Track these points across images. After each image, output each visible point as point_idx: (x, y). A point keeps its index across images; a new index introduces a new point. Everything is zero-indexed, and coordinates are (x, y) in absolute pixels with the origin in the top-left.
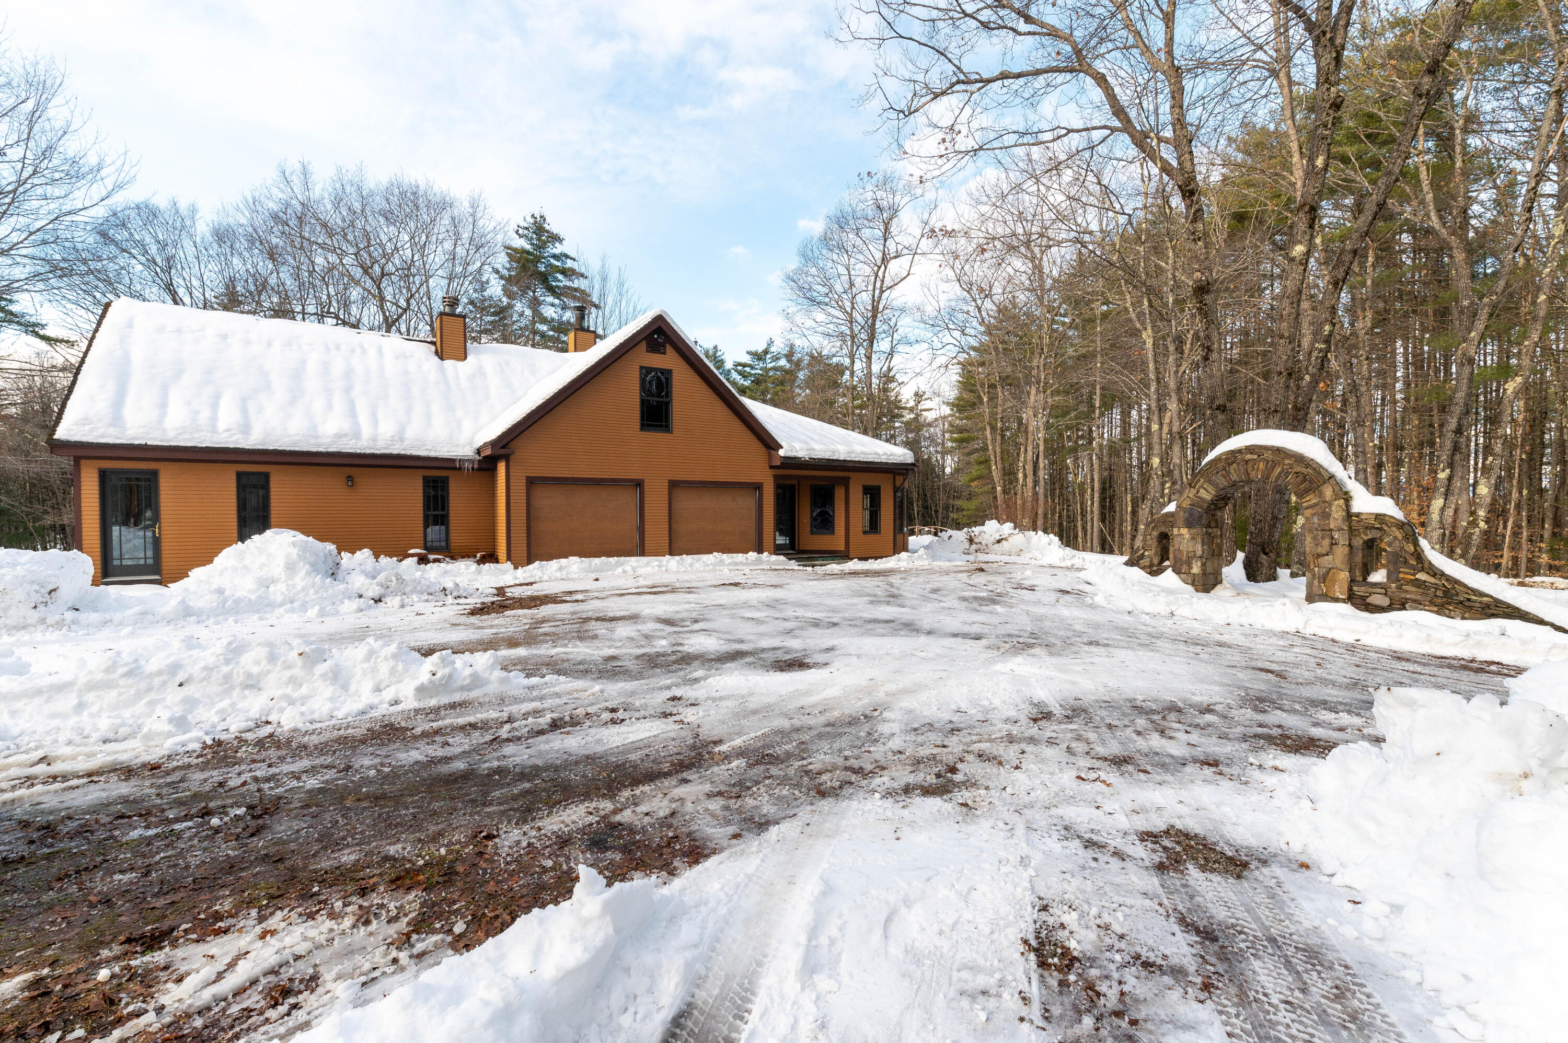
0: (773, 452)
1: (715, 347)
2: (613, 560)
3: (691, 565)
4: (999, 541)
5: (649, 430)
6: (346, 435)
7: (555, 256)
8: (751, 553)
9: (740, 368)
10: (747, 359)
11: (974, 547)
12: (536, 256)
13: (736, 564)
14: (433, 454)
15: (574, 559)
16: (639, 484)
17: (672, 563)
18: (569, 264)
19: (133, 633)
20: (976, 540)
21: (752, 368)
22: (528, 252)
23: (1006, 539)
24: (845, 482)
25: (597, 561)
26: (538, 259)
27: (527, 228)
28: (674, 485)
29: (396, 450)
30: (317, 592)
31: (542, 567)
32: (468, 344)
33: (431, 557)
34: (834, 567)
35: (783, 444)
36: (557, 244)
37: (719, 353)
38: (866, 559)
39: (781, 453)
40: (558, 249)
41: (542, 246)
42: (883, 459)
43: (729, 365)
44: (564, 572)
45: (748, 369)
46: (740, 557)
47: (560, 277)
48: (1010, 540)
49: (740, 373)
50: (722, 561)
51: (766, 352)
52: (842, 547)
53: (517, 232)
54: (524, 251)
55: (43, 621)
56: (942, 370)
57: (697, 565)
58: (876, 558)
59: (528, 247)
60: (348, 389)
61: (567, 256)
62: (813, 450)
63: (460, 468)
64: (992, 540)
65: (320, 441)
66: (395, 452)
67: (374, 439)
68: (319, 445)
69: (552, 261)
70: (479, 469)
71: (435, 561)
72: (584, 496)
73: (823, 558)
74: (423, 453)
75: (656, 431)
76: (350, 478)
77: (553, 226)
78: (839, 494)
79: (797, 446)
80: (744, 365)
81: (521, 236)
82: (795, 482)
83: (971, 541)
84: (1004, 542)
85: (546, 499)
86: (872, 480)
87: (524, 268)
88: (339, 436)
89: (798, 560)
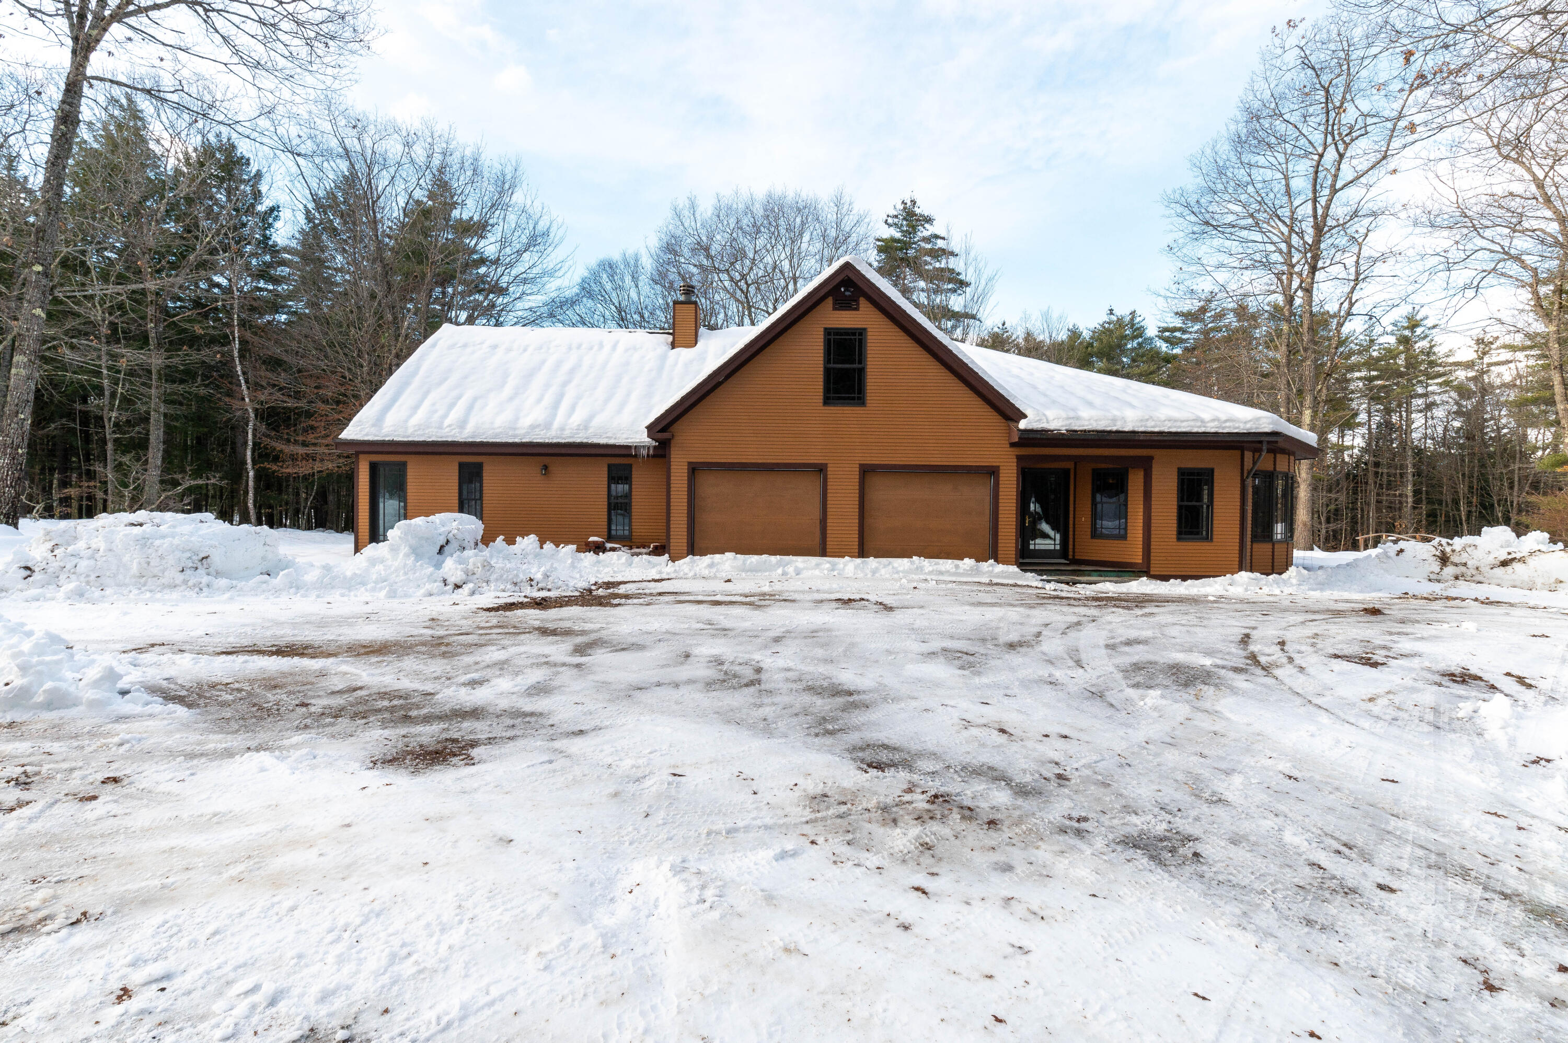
0: (1012, 424)
1: (1133, 313)
2: (774, 559)
3: (874, 572)
4: (1504, 564)
5: (835, 405)
6: (539, 426)
7: (927, 240)
8: (967, 560)
9: (1167, 334)
10: (1177, 322)
11: (1450, 570)
12: (905, 242)
13: (941, 573)
14: (612, 442)
15: (729, 555)
16: (821, 470)
17: (849, 565)
18: (940, 244)
19: (231, 599)
20: (1455, 559)
21: (1184, 331)
22: (898, 241)
23: (1522, 560)
24: (1146, 464)
25: (754, 559)
26: (906, 245)
27: (896, 217)
28: (866, 471)
29: (580, 438)
30: (406, 574)
31: (693, 562)
32: (702, 330)
33: (608, 545)
34: (1108, 587)
35: (1027, 412)
36: (927, 226)
37: (1138, 320)
38: (1165, 578)
39: (1023, 424)
40: (929, 230)
41: (913, 229)
42: (1211, 428)
43: (1151, 332)
44: (714, 570)
45: (1178, 334)
46: (947, 565)
47: (928, 259)
48: (1532, 562)
49: (1166, 340)
50: (920, 569)
51: (1203, 310)
52: (1138, 559)
53: (886, 222)
54: (893, 240)
55: (185, 582)
56: (1470, 293)
57: (883, 571)
58: (1184, 578)
59: (898, 235)
60: (565, 384)
61: (937, 237)
62: (1078, 418)
63: (636, 456)
64: (1490, 559)
65: (517, 432)
66: (578, 440)
67: (562, 429)
68: (515, 436)
69: (923, 244)
70: (654, 456)
71: (613, 549)
72: (758, 484)
73: (1100, 573)
74: (603, 441)
75: (843, 405)
76: (546, 467)
77: (922, 209)
78: (1135, 481)
79: (1050, 414)
80: (1174, 330)
81: (890, 225)
82: (1070, 465)
83: (1444, 560)
84: (1516, 566)
85: (711, 487)
86: (1195, 460)
87: (890, 258)
88: (533, 427)
89: (1040, 573)
